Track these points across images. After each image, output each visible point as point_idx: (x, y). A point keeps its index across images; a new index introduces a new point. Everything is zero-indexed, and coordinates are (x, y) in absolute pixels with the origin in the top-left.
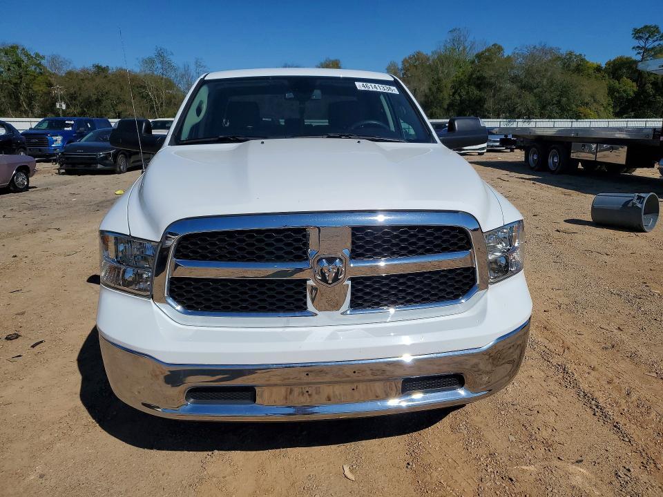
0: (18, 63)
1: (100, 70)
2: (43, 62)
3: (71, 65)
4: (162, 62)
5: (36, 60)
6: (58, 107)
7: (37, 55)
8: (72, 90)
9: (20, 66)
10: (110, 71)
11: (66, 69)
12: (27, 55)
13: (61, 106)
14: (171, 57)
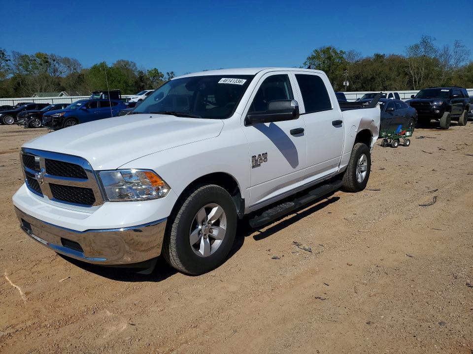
0: (329, 58)
1: (379, 57)
2: (344, 56)
3: (361, 56)
4: (425, 47)
5: (340, 55)
6: (344, 84)
7: (341, 52)
8: (357, 73)
9: (330, 60)
10: (385, 58)
11: (357, 58)
12: (336, 53)
13: (346, 83)
14: (433, 42)
